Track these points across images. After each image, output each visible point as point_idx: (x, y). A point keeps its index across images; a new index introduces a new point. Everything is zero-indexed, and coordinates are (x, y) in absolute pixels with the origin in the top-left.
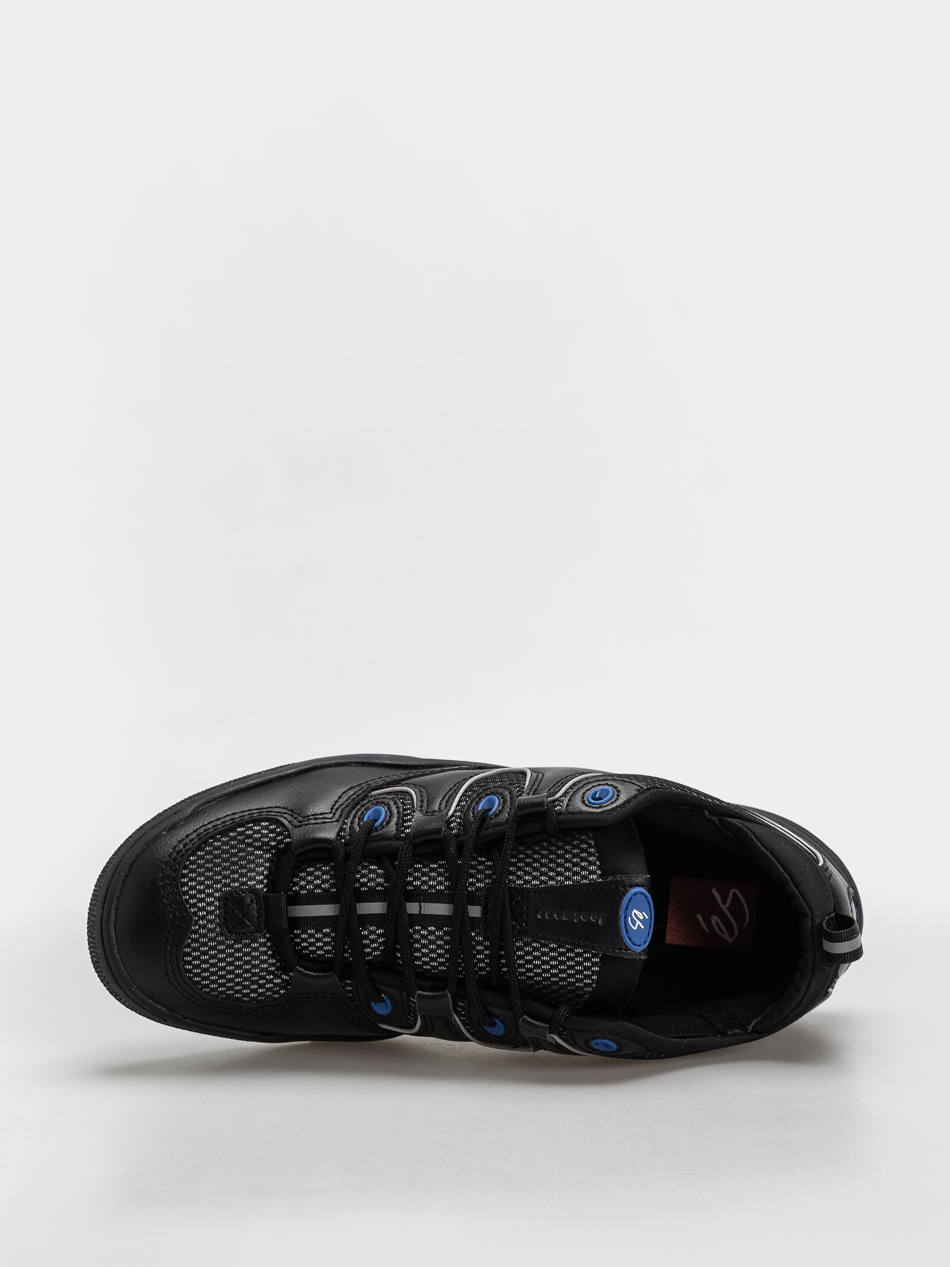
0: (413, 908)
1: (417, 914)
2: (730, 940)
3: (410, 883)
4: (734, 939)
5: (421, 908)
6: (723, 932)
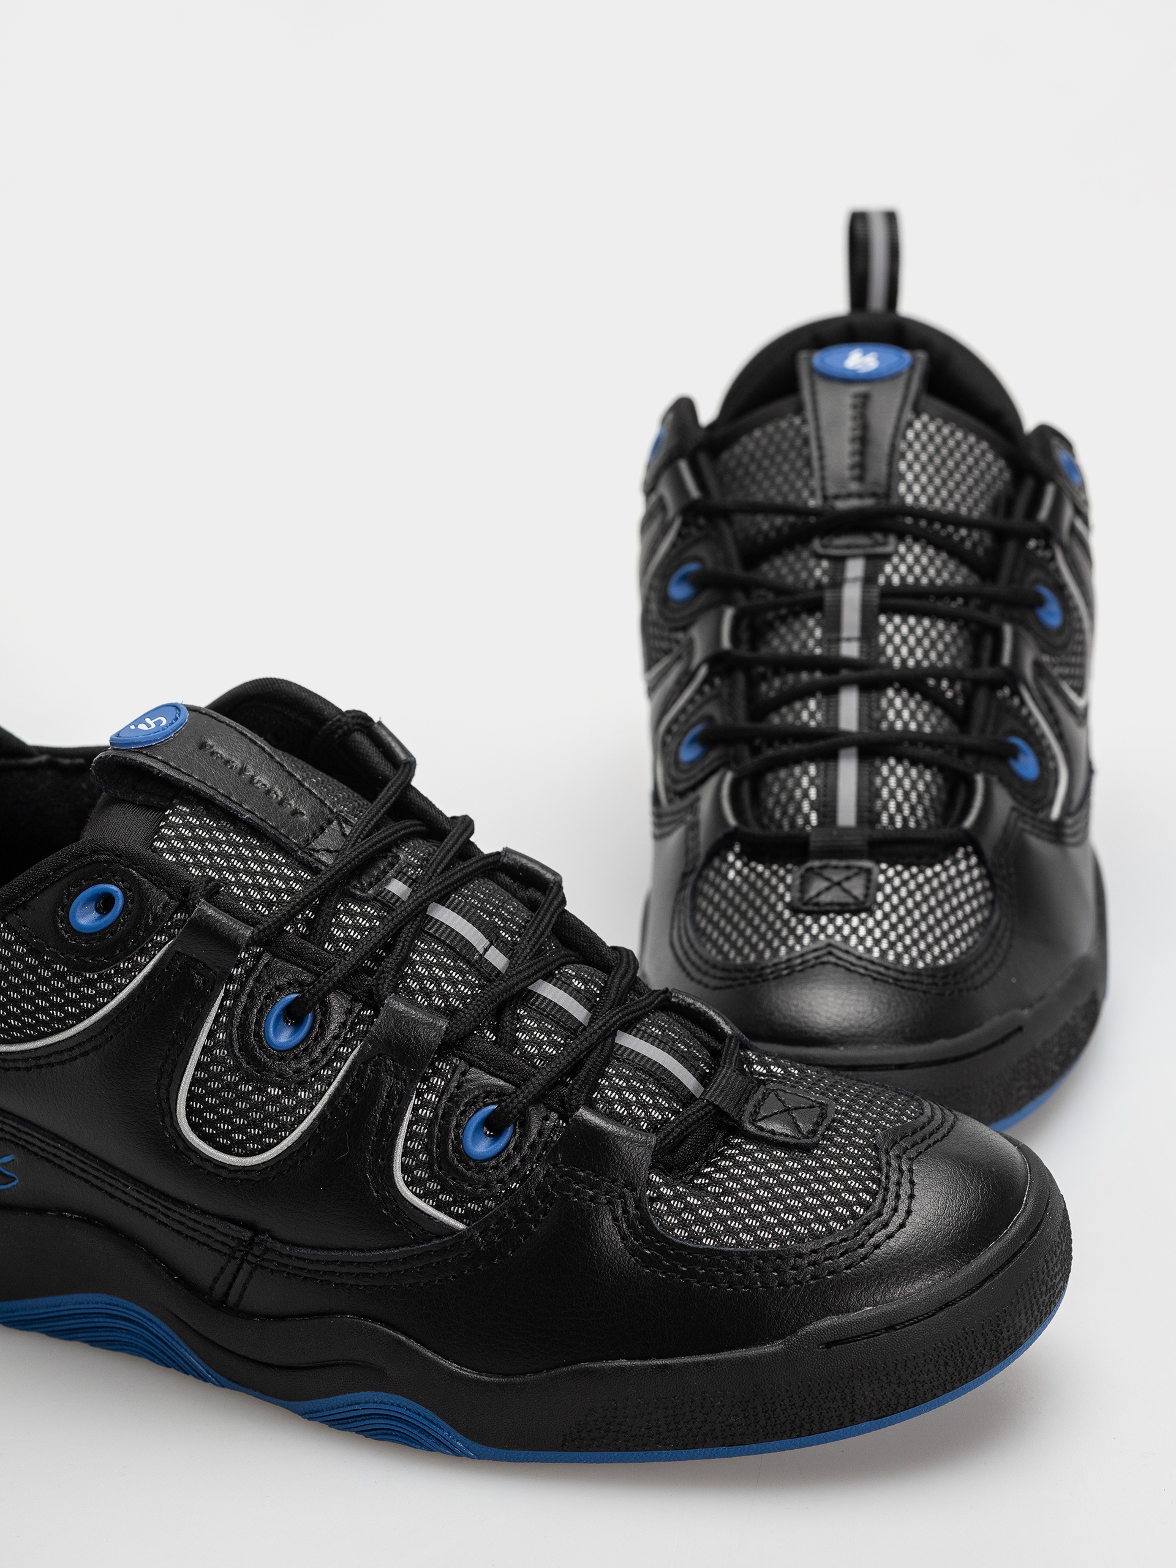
0: (497, 958)
1: (494, 943)
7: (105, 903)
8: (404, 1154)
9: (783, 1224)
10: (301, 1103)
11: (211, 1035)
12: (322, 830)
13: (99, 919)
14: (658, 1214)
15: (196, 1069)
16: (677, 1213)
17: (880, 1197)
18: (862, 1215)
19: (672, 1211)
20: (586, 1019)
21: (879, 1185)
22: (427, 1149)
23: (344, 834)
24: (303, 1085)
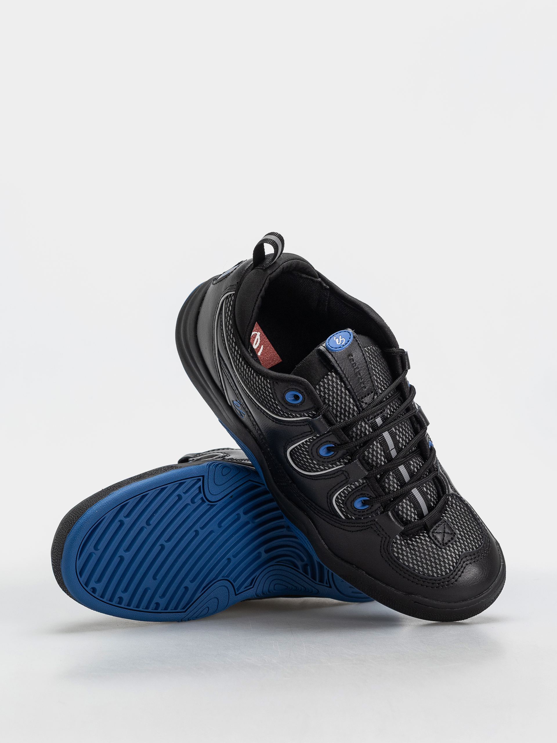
0: (394, 453)
1: (395, 449)
2: (259, 334)
3: (384, 462)
4: (256, 333)
5: (392, 449)
6: (258, 339)
7: (296, 397)
8: (339, 494)
9: (422, 567)
10: (320, 468)
11: (306, 441)
12: (368, 395)
13: (293, 400)
14: (393, 546)
15: (298, 445)
16: (398, 549)
17: (452, 572)
18: (444, 575)
19: (397, 548)
20: (407, 481)
21: (453, 568)
22: (345, 497)
23: (373, 398)
24: (323, 465)
